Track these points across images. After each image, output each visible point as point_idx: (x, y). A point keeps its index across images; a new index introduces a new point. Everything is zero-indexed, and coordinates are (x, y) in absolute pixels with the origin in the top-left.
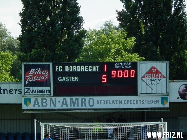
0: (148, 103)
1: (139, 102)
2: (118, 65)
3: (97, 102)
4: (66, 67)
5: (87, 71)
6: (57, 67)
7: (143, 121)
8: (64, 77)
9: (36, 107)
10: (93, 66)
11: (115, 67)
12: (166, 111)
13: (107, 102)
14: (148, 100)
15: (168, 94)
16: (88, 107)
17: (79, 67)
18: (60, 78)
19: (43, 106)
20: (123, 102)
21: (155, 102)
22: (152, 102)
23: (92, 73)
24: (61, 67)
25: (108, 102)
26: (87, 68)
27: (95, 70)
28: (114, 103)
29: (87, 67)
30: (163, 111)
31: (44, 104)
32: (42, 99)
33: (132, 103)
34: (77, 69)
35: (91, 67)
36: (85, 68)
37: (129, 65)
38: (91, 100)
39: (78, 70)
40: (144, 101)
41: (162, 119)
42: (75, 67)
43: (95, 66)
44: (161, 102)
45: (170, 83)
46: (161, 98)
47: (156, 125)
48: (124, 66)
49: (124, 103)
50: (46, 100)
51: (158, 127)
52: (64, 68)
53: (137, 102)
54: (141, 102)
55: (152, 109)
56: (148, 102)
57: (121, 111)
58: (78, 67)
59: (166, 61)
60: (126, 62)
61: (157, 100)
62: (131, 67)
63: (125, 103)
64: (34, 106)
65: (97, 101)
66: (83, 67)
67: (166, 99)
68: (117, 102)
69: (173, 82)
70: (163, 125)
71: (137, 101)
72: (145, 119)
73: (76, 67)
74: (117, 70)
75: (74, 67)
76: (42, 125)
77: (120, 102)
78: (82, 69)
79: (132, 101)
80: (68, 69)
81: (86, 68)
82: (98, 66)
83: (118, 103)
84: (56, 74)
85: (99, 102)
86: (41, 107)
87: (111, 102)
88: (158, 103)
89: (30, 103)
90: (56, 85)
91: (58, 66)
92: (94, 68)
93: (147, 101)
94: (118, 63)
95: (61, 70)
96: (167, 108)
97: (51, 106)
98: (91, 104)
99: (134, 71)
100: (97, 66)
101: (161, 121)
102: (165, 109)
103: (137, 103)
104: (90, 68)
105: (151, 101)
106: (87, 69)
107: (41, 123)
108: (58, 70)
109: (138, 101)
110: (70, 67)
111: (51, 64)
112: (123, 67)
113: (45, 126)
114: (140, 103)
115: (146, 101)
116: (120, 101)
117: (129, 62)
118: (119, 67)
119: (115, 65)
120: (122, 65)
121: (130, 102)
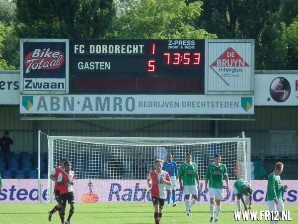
0: (221, 107)
1: (206, 104)
2: (173, 45)
3: (140, 104)
4: (91, 46)
5: (125, 52)
6: (76, 46)
7: (213, 135)
8: (87, 63)
9: (42, 111)
10: (134, 46)
11: (169, 48)
12: (250, 120)
13: (155, 104)
15: (252, 92)
16: (125, 112)
17: (111, 47)
18: (81, 64)
19: (52, 109)
20: (180, 105)
21: (232, 106)
22: (227, 105)
23: (133, 56)
24: (83, 47)
25: (158, 104)
26: (124, 49)
27: (137, 52)
28: (167, 106)
29: (124, 47)
30: (245, 120)
31: (55, 106)
32: (52, 99)
33: (195, 105)
34: (108, 49)
35: (131, 47)
36: (120, 49)
37: (191, 45)
38: (130, 101)
39: (110, 52)
40: (214, 103)
41: (243, 133)
42: (105, 47)
43: (137, 46)
45: (257, 75)
47: (234, 143)
48: (183, 46)
49: (183, 107)
50: (58, 100)
51: (236, 145)
52: (87, 49)
53: (203, 105)
54: (210, 104)
55: (227, 116)
56: (221, 104)
57: (177, 119)
58: (110, 46)
59: (251, 40)
60: (187, 40)
61: (235, 103)
62: (194, 47)
63: (184, 105)
64: (38, 109)
65: (140, 102)
66: (117, 47)
67: (250, 100)
68: (171, 104)
69: (261, 73)
70: (244, 142)
71: (203, 103)
72: (216, 133)
73: (106, 46)
74: (172, 51)
75: (103, 46)
76: (51, 139)
77: (176, 104)
78: (117, 49)
79: (196, 103)
80: (94, 49)
81: (123, 49)
82: (141, 46)
83: (173, 105)
84: (75, 58)
85: (143, 104)
86: (49, 112)
87: (161, 104)
88: (238, 106)
90: (73, 76)
91: (78, 46)
92: (135, 49)
93: (219, 104)
94: (173, 41)
95: (83, 51)
96: (251, 116)
97: (65, 109)
98: (130, 107)
99: (199, 54)
100: (139, 46)
101: (241, 136)
102: (249, 116)
103: (203, 106)
104: (130, 49)
105: (226, 103)
106: (124, 51)
107: (48, 137)
108: (78, 51)
109: (205, 102)
110: (97, 46)
111: (67, 41)
112: (182, 48)
113: (55, 141)
114: (208, 106)
115: (217, 102)
116: (175, 102)
117: (191, 40)
118: (175, 47)
119: (169, 44)
120: (180, 44)
121: (191, 104)
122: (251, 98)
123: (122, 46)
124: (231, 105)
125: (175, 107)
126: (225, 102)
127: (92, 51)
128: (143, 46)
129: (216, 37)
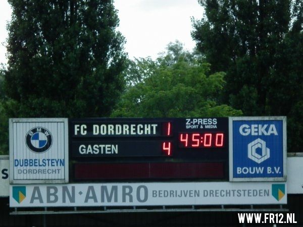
1: (232, 193)
2: (192, 124)
3: (153, 194)
4: (94, 126)
5: (135, 133)
6: (76, 126)
8: (90, 146)
9: (36, 204)
10: (146, 125)
11: (187, 127)
12: (283, 210)
13: (172, 193)
14: (249, 191)
15: (285, 178)
16: (136, 203)
17: (119, 127)
18: (82, 148)
19: (49, 201)
20: (201, 194)
22: (256, 193)
23: (144, 137)
24: (85, 127)
25: (175, 194)
26: (134, 129)
27: (149, 133)
28: (186, 196)
29: (134, 127)
30: (277, 210)
31: (52, 198)
32: (48, 189)
33: (219, 195)
34: (115, 129)
35: (142, 127)
36: (130, 129)
37: (212, 124)
38: (142, 190)
39: (117, 133)
40: (240, 191)
42: (111, 127)
43: (149, 126)
44: (273, 194)
45: (290, 158)
46: (273, 185)
48: (204, 126)
49: (204, 196)
50: (56, 190)
52: (90, 129)
53: (228, 193)
54: (236, 193)
55: (255, 206)
56: (249, 193)
57: (198, 210)
58: (117, 126)
59: (282, 117)
60: (208, 118)
61: (265, 191)
62: (216, 127)
63: (206, 195)
64: (32, 202)
65: (153, 191)
66: (126, 127)
67: (282, 187)
68: (190, 193)
69: (295, 156)
71: (228, 192)
73: (113, 126)
74: (191, 132)
75: (109, 126)
77: (197, 194)
78: (125, 130)
79: (219, 192)
80: (97, 130)
81: (132, 129)
82: (154, 126)
83: (193, 195)
84: (74, 141)
85: (158, 194)
86: (45, 204)
87: (179, 193)
88: (268, 195)
89: (25, 195)
90: (74, 162)
91: (78, 126)
92: (148, 130)
93: (246, 192)
94: (192, 120)
95: (86, 132)
96: (284, 206)
97: (64, 201)
98: (142, 197)
99: (222, 135)
100: (152, 125)
102: (281, 206)
103: (228, 195)
104: (141, 129)
106: (134, 131)
108: (79, 132)
109: (230, 191)
110: (102, 126)
111: (66, 121)
112: (202, 127)
114: (234, 196)
115: (244, 191)
116: (195, 191)
117: (212, 118)
118: (194, 127)
119: (187, 123)
120: (200, 123)
121: (214, 194)
122: (284, 185)
123: (132, 126)
124: (260, 193)
125: (195, 196)
126: (254, 190)
127: (96, 132)
128: (157, 125)
129: (242, 113)
